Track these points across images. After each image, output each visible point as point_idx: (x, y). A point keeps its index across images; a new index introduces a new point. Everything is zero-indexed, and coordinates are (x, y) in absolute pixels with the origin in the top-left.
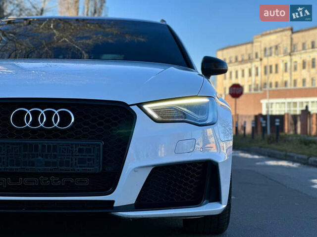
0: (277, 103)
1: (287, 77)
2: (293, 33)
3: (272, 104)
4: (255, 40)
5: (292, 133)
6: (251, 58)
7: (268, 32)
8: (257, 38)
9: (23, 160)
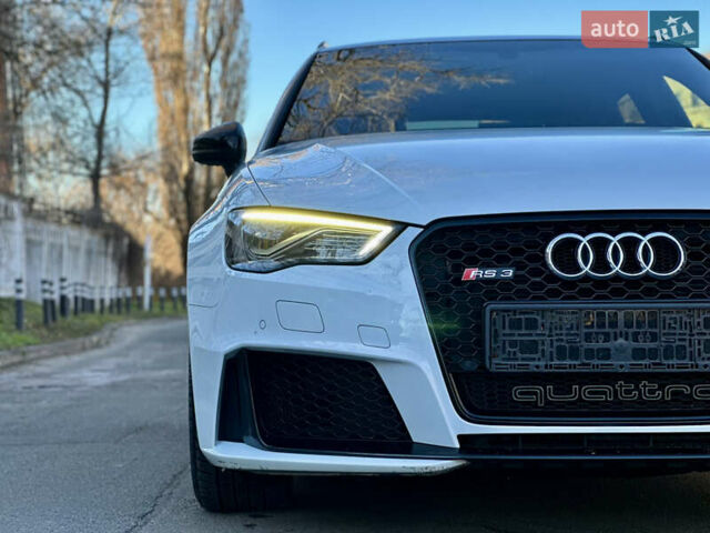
9: (586, 345)
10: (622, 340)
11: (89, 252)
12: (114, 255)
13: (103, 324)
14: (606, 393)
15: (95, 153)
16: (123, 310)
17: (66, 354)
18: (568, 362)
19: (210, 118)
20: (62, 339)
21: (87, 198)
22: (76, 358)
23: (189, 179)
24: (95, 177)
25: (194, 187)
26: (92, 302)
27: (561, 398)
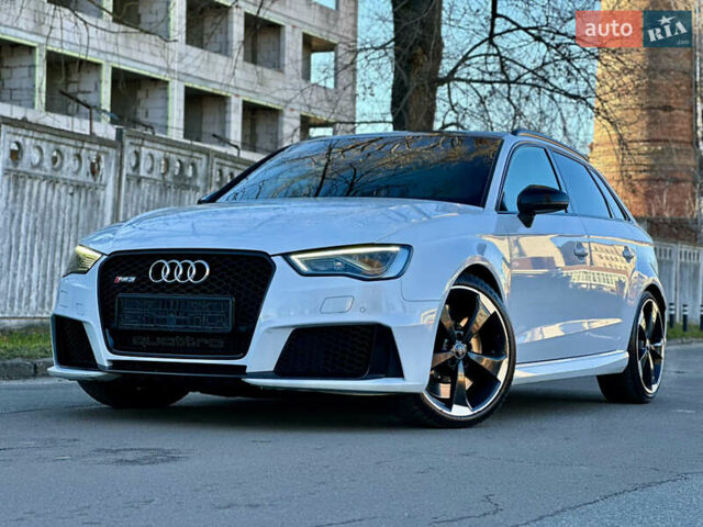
9: (157, 316)
10: (172, 315)
27: (153, 344)
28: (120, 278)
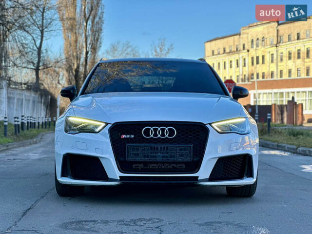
0: (264, 93)
1: (273, 68)
2: (279, 24)
3: (259, 94)
4: (242, 32)
5: (279, 122)
6: (239, 49)
7: (255, 24)
8: (244, 30)
9: (151, 155)
10: (159, 154)
11: (34, 102)
12: (44, 103)
13: (38, 133)
14: (156, 166)
15: (37, 59)
16: (48, 126)
17: (23, 146)
18: (146, 159)
19: (86, 45)
20: (22, 140)
21: (33, 78)
22: (27, 148)
23: (77, 71)
24: (37, 70)
25: (79, 74)
26: (35, 123)
27: (145, 168)
28: (124, 136)
